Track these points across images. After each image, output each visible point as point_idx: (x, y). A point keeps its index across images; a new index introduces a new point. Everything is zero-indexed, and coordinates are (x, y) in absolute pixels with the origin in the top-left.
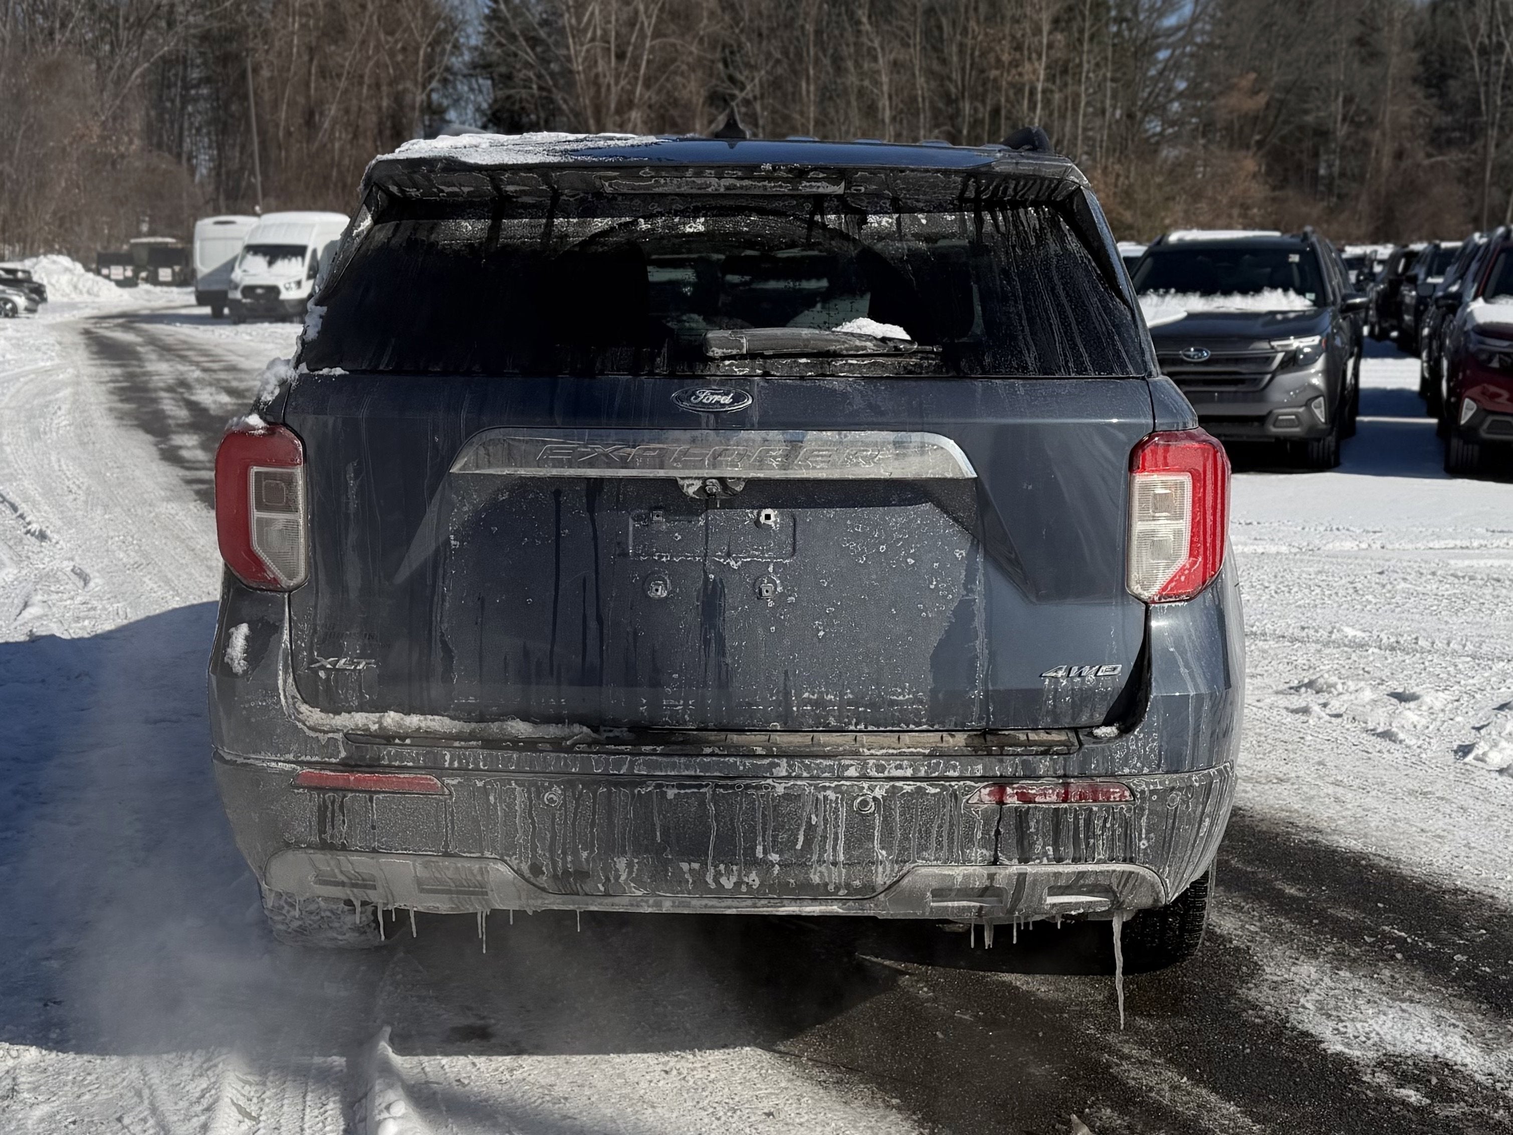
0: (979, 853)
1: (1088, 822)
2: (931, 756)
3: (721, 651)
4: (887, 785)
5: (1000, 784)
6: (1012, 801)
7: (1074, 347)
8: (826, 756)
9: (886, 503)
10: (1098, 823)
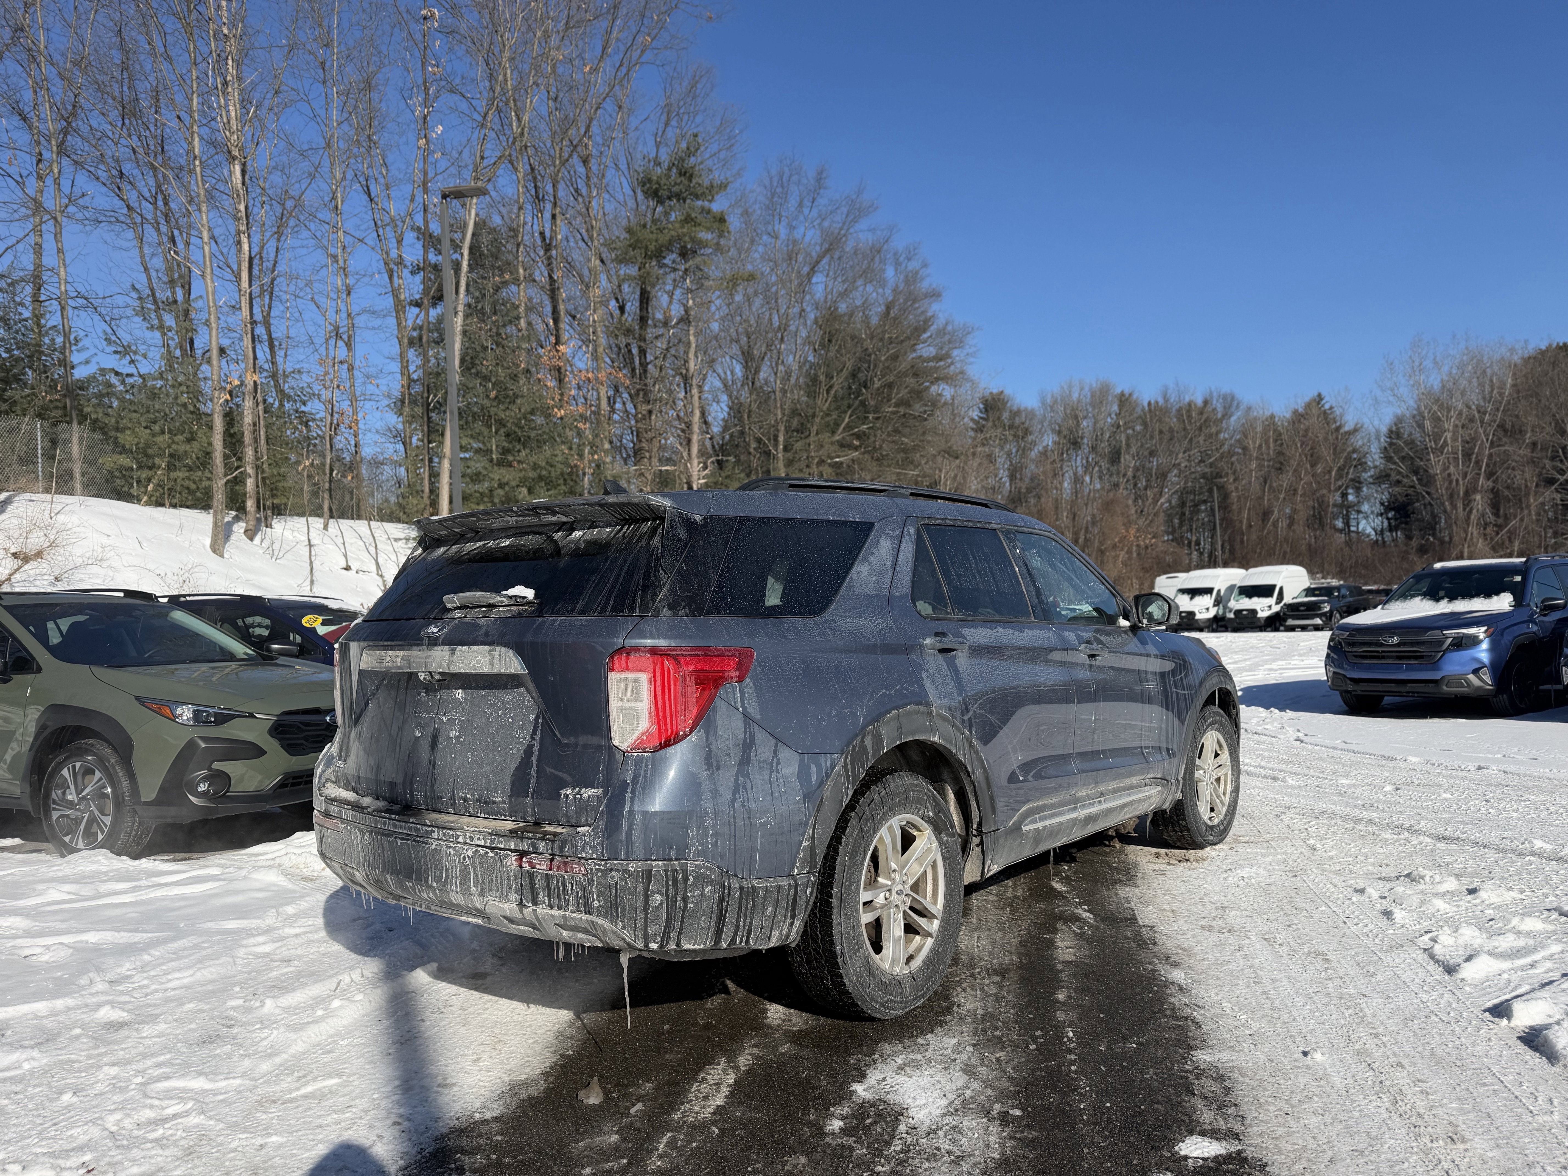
0: (514, 896)
1: (564, 884)
2: (491, 834)
3: (434, 768)
4: (474, 849)
5: (522, 854)
6: (526, 866)
7: (608, 599)
8: (451, 829)
9: (505, 687)
10: (569, 886)
